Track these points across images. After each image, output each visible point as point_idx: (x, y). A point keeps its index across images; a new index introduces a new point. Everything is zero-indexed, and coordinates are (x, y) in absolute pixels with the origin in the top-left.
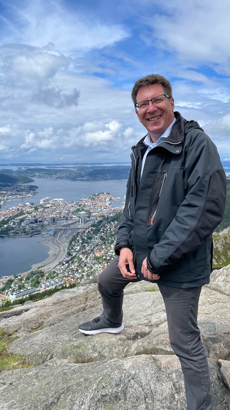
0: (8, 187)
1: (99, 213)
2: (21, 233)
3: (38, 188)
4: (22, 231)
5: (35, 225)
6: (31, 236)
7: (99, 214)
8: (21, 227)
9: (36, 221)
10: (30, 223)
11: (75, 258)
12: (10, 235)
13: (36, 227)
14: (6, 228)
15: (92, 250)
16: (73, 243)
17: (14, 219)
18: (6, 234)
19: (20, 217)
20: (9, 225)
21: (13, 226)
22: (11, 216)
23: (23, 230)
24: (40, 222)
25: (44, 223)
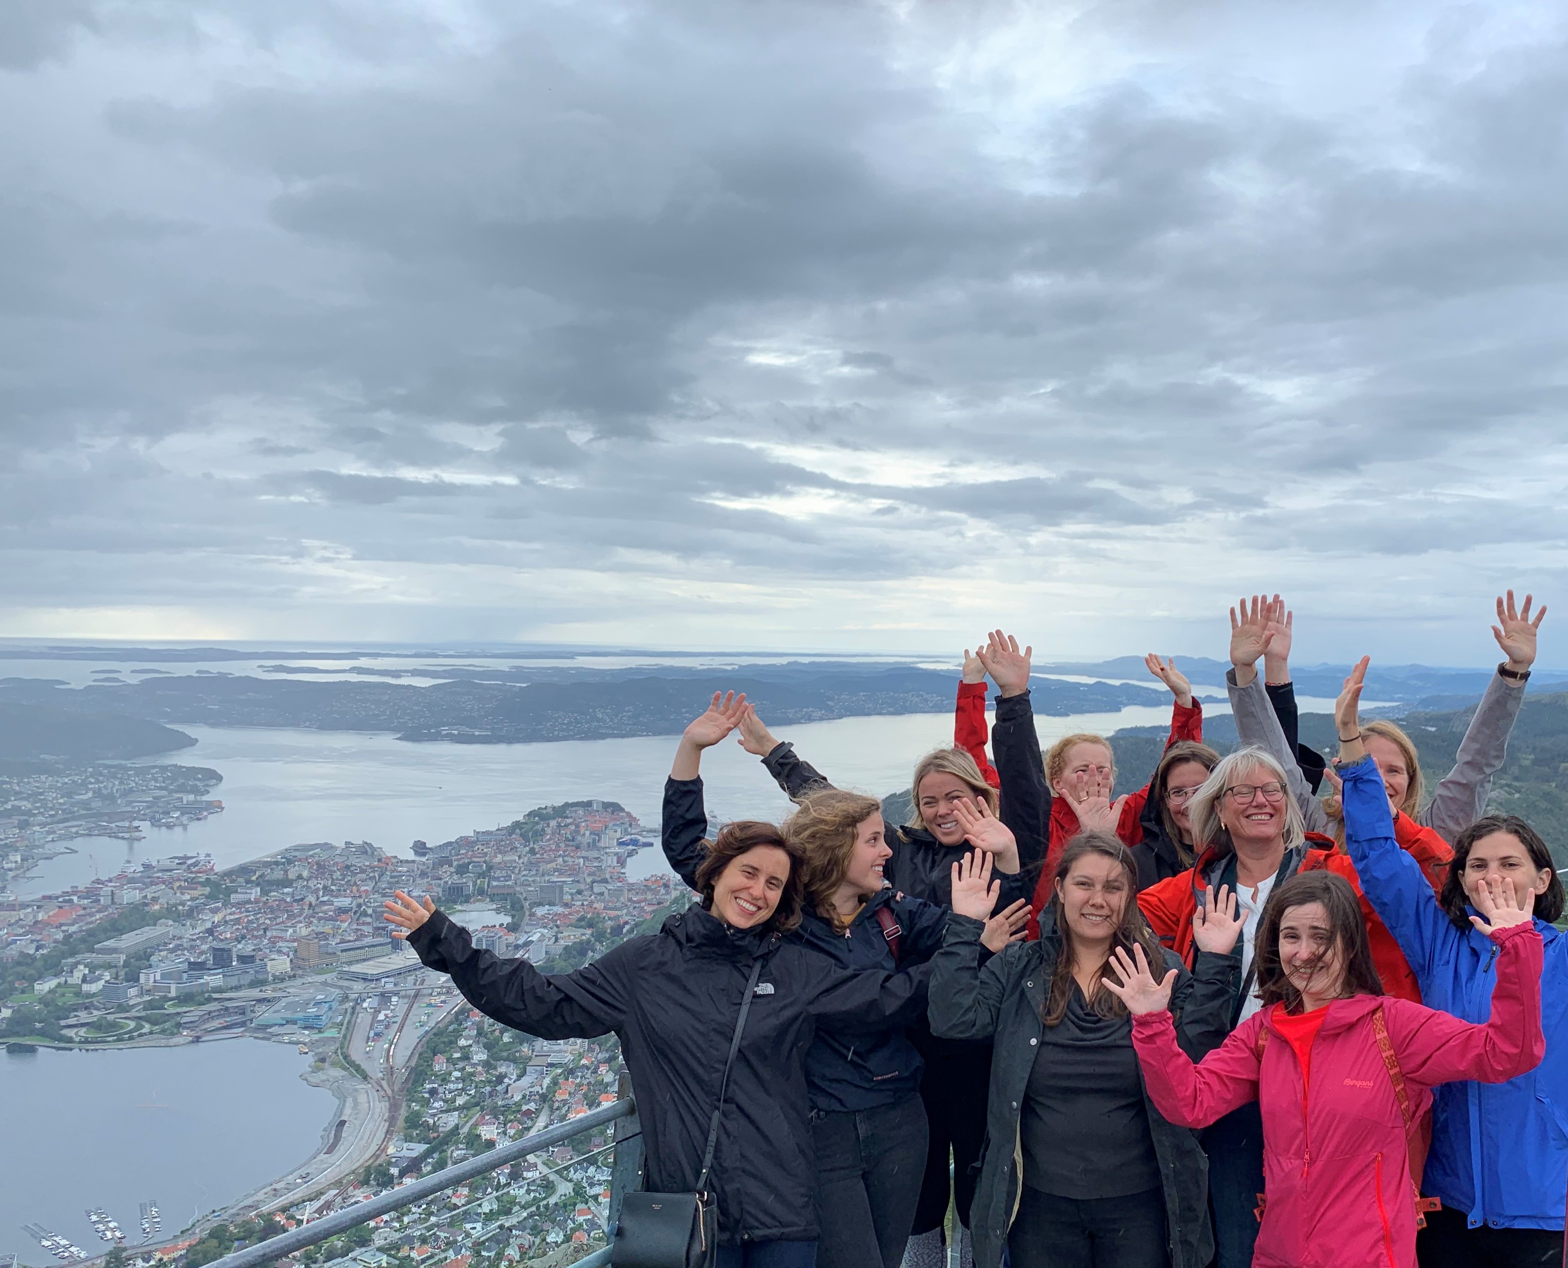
0: (43, 778)
1: (566, 905)
2: (132, 1024)
3: (220, 778)
4: (143, 1014)
5: (213, 979)
6: (197, 1040)
7: (567, 911)
8: (133, 992)
9: (221, 958)
10: (185, 966)
11: (456, 1143)
12: (70, 1040)
13: (219, 990)
14: (43, 1001)
15: (544, 1098)
16: (437, 1068)
17: (92, 951)
18: (42, 1033)
19: (130, 940)
20: (59, 985)
21: (86, 987)
22: (68, 937)
23: (150, 1005)
24: (243, 959)
25: (269, 964)
